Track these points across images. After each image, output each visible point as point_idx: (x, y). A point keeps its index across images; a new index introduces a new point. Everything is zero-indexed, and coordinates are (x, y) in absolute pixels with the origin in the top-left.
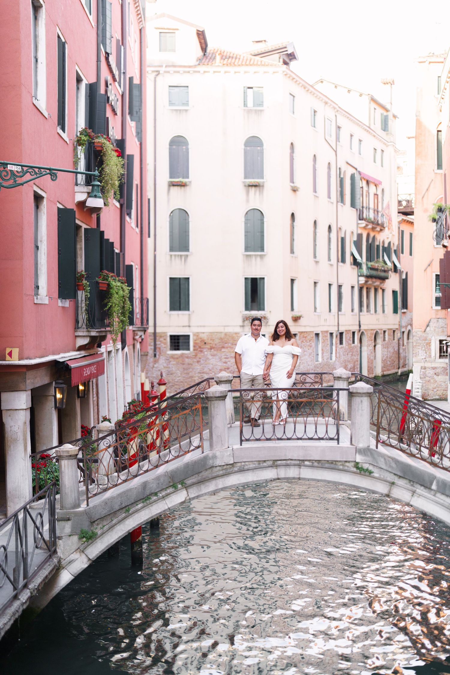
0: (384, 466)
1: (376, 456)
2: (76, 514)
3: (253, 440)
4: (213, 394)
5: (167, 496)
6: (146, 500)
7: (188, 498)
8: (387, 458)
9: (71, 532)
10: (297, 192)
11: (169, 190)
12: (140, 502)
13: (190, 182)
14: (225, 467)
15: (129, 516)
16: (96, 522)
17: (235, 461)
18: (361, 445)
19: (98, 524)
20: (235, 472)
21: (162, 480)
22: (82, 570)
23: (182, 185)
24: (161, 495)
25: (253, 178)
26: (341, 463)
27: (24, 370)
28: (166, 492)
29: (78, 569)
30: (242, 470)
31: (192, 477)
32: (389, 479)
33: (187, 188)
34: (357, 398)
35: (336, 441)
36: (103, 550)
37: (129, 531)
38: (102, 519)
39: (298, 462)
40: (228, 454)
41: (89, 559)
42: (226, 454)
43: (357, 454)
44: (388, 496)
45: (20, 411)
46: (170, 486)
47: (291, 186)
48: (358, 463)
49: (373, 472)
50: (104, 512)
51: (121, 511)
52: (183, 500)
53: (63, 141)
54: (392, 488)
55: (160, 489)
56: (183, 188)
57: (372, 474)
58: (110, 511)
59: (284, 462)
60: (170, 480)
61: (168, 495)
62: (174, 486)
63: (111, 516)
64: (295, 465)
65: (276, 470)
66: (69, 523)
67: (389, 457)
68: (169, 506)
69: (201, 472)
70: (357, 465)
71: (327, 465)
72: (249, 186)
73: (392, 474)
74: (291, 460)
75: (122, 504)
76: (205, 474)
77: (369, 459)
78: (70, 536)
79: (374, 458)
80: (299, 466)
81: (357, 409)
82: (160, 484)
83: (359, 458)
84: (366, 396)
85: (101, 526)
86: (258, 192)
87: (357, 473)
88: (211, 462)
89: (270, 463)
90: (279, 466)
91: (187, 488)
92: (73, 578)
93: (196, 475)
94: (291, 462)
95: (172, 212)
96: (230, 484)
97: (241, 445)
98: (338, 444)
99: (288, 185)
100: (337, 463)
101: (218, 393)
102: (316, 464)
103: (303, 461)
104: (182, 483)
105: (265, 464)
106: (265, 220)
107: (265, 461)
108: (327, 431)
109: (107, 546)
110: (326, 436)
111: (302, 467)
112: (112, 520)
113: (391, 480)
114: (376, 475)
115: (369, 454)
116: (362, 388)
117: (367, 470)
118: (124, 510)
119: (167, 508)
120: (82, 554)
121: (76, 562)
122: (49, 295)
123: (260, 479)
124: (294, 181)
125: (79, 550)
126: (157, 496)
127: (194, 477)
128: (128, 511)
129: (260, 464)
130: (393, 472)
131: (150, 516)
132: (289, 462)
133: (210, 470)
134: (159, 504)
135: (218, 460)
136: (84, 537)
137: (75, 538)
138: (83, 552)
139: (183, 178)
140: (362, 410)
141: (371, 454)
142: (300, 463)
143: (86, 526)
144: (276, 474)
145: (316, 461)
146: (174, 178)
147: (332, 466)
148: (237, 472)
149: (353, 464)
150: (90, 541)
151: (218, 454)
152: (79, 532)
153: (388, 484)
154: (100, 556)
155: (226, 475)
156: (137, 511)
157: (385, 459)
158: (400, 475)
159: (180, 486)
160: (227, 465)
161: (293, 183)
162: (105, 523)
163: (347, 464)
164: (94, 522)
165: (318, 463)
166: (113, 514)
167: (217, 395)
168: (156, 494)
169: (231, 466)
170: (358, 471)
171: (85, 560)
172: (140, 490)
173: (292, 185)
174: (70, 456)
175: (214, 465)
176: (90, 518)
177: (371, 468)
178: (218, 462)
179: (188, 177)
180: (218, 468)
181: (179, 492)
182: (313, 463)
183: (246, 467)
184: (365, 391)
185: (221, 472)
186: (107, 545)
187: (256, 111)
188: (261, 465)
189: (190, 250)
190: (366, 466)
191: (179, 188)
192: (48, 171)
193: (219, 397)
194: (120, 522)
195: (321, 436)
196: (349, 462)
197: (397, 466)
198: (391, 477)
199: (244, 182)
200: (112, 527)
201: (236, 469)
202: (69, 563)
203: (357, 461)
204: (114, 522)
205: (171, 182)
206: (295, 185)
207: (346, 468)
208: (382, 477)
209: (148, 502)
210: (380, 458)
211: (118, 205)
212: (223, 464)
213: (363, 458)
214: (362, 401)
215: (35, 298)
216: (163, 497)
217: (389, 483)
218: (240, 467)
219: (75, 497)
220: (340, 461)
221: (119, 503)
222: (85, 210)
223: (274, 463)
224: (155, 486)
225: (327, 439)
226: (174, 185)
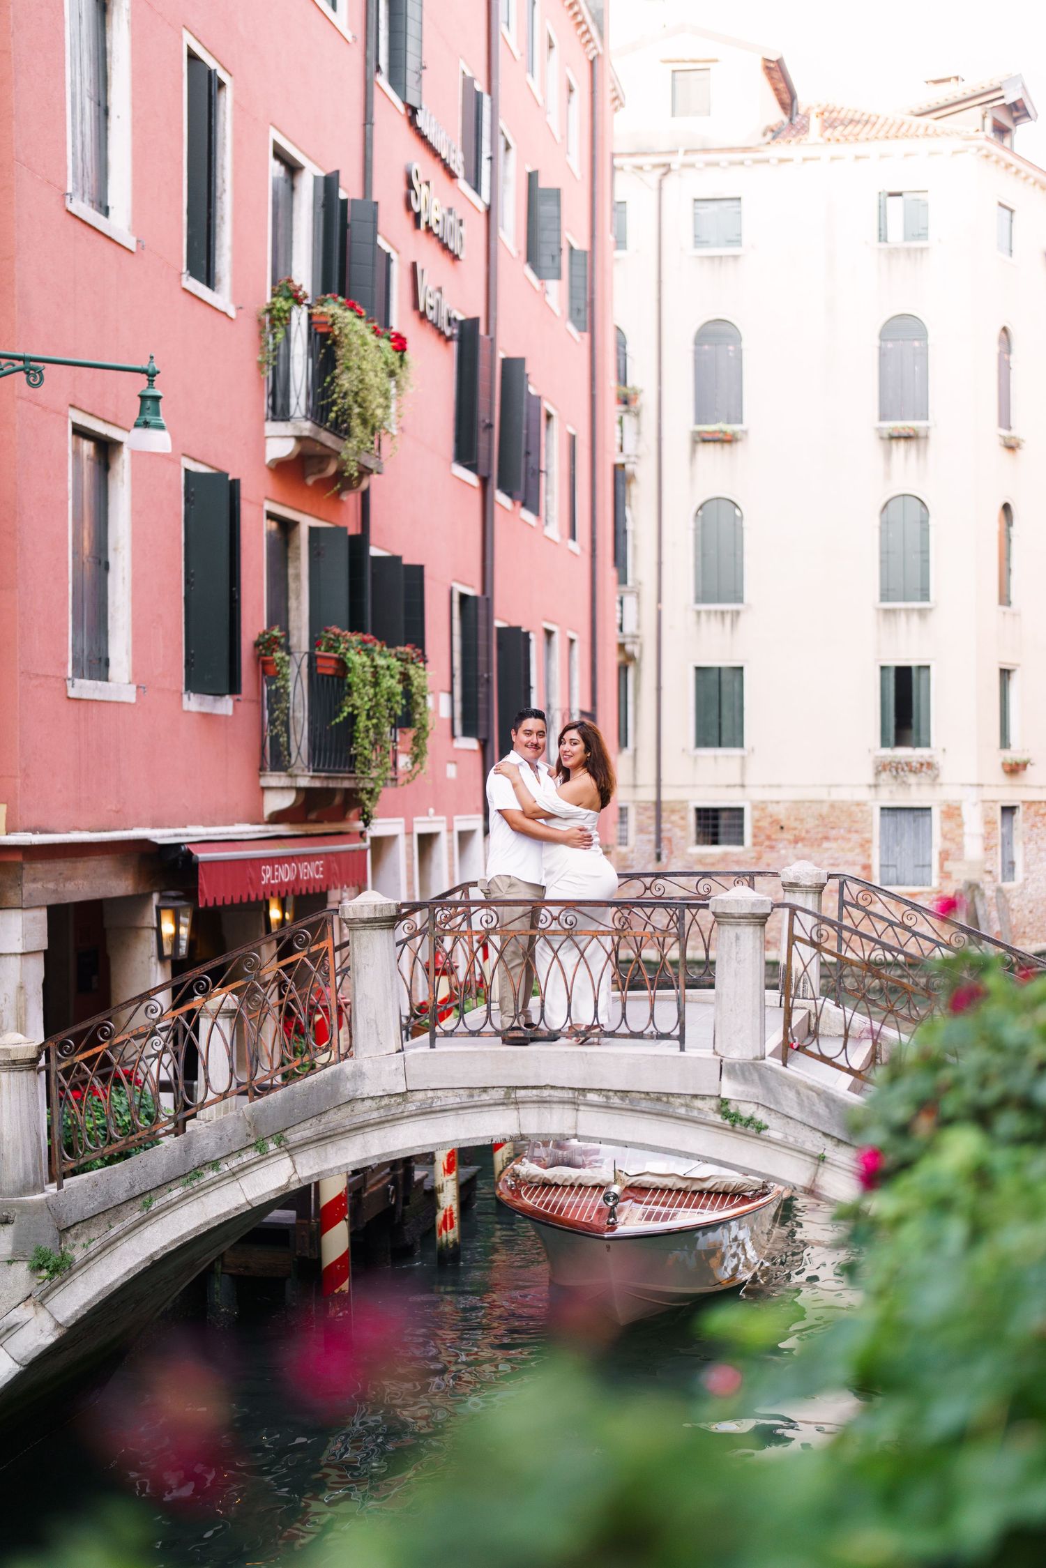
0: (792, 1113)
1: (773, 1084)
2: (24, 1208)
3: (462, 1034)
4: (355, 913)
5: (242, 1170)
6: (192, 1179)
7: (295, 1178)
8: (803, 1090)
9: (13, 1254)
10: (1019, 451)
11: (693, 452)
12: (176, 1184)
13: (745, 432)
14: (385, 1101)
15: (150, 1218)
16: (73, 1231)
17: (410, 1088)
18: (737, 1054)
19: (77, 1237)
20: (412, 1116)
21: (230, 1128)
22: (41, 1350)
23: (727, 440)
24: (226, 1168)
25: (902, 419)
26: (682, 1101)
27: (18, 858)
28: (239, 1161)
29: (31, 1348)
30: (427, 1112)
31: (302, 1124)
32: (809, 1146)
33: (739, 447)
34: (727, 928)
35: (677, 1043)
36: (90, 1301)
37: (151, 1256)
38: (87, 1221)
39: (568, 1095)
40: (394, 1067)
41: (58, 1325)
42: (387, 1068)
43: (724, 1077)
44: (811, 1192)
45: (8, 958)
46: (250, 1146)
47: (1004, 438)
48: (725, 1102)
49: (767, 1127)
50: (91, 1207)
51: (131, 1204)
52: (283, 1182)
53: (209, 310)
54: (821, 1170)
55: (224, 1154)
56: (726, 446)
57: (762, 1132)
58: (104, 1203)
59: (535, 1092)
60: (249, 1130)
61: (244, 1168)
62: (259, 1146)
63: (107, 1217)
64: (562, 1102)
65: (516, 1112)
66: (9, 1229)
67: (811, 1088)
68: (249, 1198)
69: (326, 1112)
70: (723, 1105)
71: (645, 1105)
72: (892, 438)
73: (820, 1135)
74: (553, 1087)
75: (132, 1187)
76: (335, 1118)
77: (756, 1091)
78: (10, 1262)
79: (769, 1090)
80: (574, 1103)
81: (726, 957)
82: (226, 1139)
83: (729, 1089)
84: (749, 924)
85: (83, 1240)
86: (913, 452)
87: (726, 1129)
88: (349, 1086)
89: (498, 1095)
90: (523, 1102)
91: (291, 1151)
92: (17, 1369)
93: (314, 1120)
94: (552, 1092)
95: (701, 508)
96: (400, 1148)
97: (432, 1045)
98: (682, 1049)
99: (993, 433)
100: (672, 1099)
101: (366, 909)
102: (616, 1101)
103: (583, 1091)
104: (279, 1138)
105: (485, 1097)
106: (932, 521)
107: (485, 1089)
108: (652, 1016)
109: (99, 1293)
110: (651, 1028)
111: (582, 1108)
112: (111, 1227)
113: (814, 1149)
114: (774, 1134)
115: (756, 1077)
116: (737, 901)
117: (750, 1120)
118: (140, 1201)
119: (243, 1201)
120: (40, 1309)
121: (26, 1328)
122: (141, 682)
123: (474, 1136)
124: (1012, 424)
125: (31, 1300)
126: (218, 1170)
127: (307, 1125)
128: (147, 1205)
129: (472, 1096)
130: (820, 1128)
131: (201, 1221)
132: (546, 1093)
133: (348, 1109)
134: (223, 1189)
135: (367, 1081)
136: (40, 1267)
137: (22, 1269)
138: (43, 1305)
139: (729, 422)
140: (739, 962)
141: (762, 1078)
142: (577, 1096)
143: (47, 1240)
144: (516, 1126)
145: (616, 1092)
146: (706, 423)
147: (659, 1107)
148: (416, 1115)
149: (713, 1103)
150: (57, 1278)
151: (367, 1066)
152: (31, 1253)
153: (808, 1159)
154: (84, 1318)
155: (388, 1121)
156: (169, 1207)
157: (798, 1093)
158: (840, 1137)
159: (272, 1146)
160: (390, 1096)
161: (1009, 428)
162: (94, 1233)
163: (698, 1103)
164: (68, 1229)
165: (622, 1099)
166: (112, 1211)
167: (366, 916)
168: (215, 1165)
169: (399, 1100)
170: (727, 1122)
171: (49, 1325)
172: (178, 1152)
173: (1005, 433)
174: (14, 1062)
175: (358, 1095)
176: (58, 1219)
177: (761, 1115)
178: (368, 1089)
179: (741, 421)
180: (368, 1103)
181: (272, 1161)
182: (608, 1097)
183: (437, 1104)
184: (746, 910)
185: (375, 1115)
186: (99, 1289)
187: (908, 250)
188: (476, 1098)
189: (746, 599)
190: (747, 1110)
191: (718, 446)
192: (20, 364)
193: (369, 921)
194: (128, 1232)
195: (636, 1028)
196: (703, 1097)
197: (831, 1111)
198: (815, 1143)
199: (879, 430)
200: (109, 1245)
201: (412, 1107)
202: (8, 1330)
203: (722, 1096)
204: (113, 1232)
205: (699, 433)
206: (1013, 433)
207: (695, 1113)
208: (791, 1139)
209: (195, 1183)
210: (786, 1089)
211: (472, 478)
212: (381, 1094)
213: (741, 1088)
214: (737, 938)
215: (69, 683)
216: (234, 1174)
217: (812, 1156)
218: (423, 1102)
219: (25, 1165)
220: (679, 1095)
221: (127, 1185)
222: (310, 481)
223: (507, 1096)
224: (212, 1144)
225: (651, 1037)
226: (705, 441)
